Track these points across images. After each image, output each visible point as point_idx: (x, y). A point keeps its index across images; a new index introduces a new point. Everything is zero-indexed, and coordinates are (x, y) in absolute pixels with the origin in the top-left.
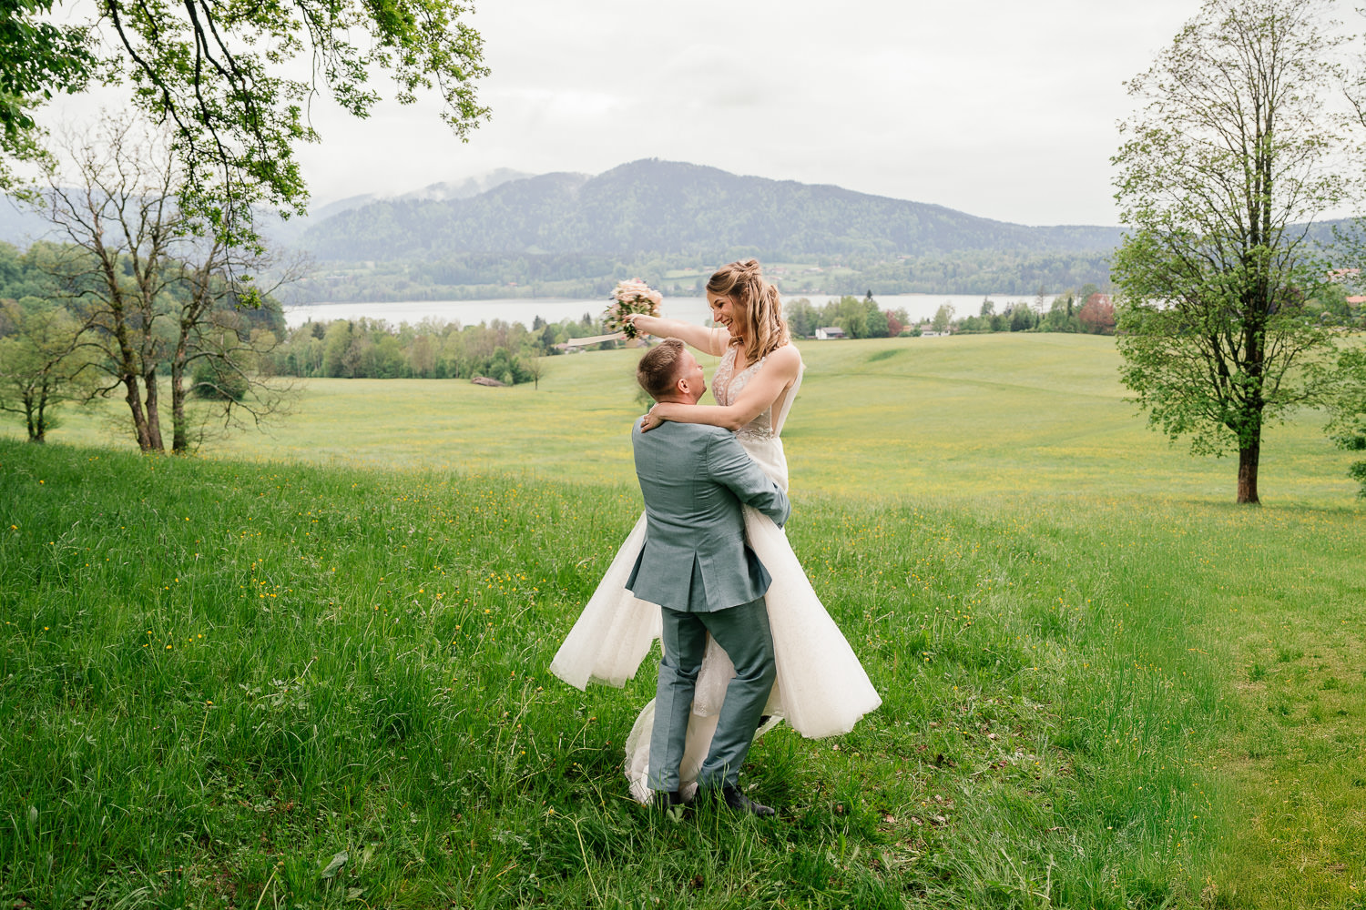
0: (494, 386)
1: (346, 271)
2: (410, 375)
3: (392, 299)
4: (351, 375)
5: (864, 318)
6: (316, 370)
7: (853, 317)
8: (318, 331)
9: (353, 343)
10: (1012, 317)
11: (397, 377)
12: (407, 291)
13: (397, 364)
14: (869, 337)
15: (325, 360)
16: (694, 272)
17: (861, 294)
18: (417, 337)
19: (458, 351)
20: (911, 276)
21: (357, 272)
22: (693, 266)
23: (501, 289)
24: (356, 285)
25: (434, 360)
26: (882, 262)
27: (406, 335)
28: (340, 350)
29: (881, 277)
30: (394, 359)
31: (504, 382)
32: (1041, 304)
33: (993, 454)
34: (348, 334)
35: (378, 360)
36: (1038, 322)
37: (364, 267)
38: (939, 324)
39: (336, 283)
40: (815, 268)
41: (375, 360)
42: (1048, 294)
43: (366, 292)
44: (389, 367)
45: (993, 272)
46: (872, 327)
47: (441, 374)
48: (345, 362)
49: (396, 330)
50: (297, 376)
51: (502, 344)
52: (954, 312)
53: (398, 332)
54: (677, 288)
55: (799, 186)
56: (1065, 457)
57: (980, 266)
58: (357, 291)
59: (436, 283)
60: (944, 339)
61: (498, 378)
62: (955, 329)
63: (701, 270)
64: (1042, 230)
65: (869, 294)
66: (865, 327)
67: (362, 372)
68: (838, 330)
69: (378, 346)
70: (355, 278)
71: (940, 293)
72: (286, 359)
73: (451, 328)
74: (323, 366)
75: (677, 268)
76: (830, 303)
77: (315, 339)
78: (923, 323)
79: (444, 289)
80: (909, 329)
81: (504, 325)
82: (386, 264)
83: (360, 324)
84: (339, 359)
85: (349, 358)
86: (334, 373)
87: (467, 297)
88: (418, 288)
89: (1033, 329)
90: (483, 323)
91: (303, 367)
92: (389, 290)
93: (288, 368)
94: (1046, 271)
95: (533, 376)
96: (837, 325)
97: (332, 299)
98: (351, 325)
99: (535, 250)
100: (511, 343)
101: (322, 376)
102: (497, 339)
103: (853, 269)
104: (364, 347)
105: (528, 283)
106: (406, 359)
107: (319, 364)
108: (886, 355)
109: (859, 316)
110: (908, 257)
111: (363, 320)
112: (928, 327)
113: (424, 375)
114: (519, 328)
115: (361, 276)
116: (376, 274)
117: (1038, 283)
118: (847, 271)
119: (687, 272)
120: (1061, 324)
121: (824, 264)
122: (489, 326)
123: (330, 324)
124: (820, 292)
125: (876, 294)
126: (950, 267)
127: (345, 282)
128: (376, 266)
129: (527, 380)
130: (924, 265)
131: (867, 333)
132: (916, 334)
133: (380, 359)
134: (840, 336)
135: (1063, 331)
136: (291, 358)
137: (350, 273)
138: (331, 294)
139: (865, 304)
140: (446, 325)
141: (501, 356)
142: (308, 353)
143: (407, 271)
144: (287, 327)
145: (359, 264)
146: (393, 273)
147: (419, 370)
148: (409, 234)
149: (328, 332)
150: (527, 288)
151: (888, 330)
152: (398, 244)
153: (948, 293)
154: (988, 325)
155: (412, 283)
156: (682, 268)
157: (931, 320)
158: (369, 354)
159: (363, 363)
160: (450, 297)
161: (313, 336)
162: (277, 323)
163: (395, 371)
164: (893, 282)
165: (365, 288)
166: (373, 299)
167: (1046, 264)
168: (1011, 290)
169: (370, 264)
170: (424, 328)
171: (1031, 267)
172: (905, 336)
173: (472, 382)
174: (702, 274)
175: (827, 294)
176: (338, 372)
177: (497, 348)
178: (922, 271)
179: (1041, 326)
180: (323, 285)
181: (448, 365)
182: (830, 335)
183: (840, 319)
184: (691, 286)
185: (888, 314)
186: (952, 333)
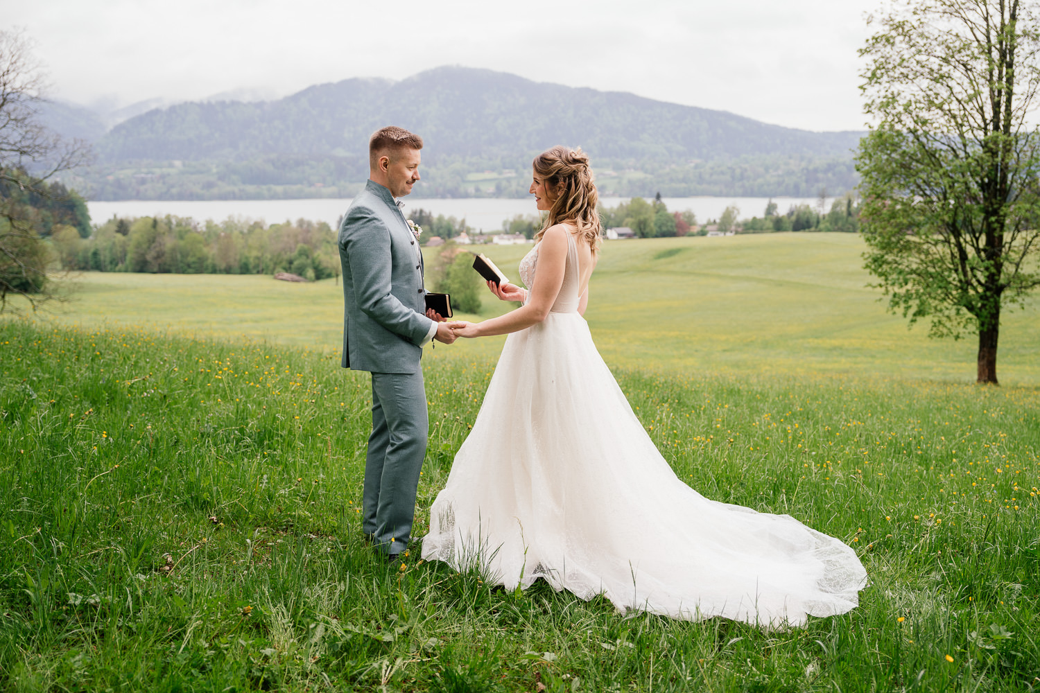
0: (297, 281)
1: (154, 170)
2: (214, 271)
3: (200, 198)
4: (155, 270)
5: (653, 218)
6: (120, 265)
7: (642, 218)
8: (122, 227)
9: (158, 239)
10: (794, 218)
11: (201, 273)
12: (215, 191)
13: (201, 260)
14: (656, 236)
15: (129, 256)
16: (494, 175)
17: (650, 196)
18: (223, 234)
19: (262, 248)
20: (701, 180)
21: (165, 171)
22: (493, 169)
23: (307, 190)
24: (164, 183)
25: (238, 257)
26: (673, 166)
27: (212, 233)
28: (145, 246)
29: (672, 180)
30: (198, 255)
31: (306, 278)
32: (822, 205)
33: (766, 345)
34: (153, 230)
35: (183, 256)
36: (818, 222)
37: (171, 166)
38: (725, 225)
39: (143, 181)
41: (179, 256)
42: (829, 196)
43: (173, 191)
44: (193, 263)
45: (779, 176)
46: (660, 227)
47: (245, 269)
48: (149, 257)
49: (202, 227)
50: (101, 270)
51: (305, 242)
52: (739, 213)
53: (204, 229)
54: (477, 190)
55: (594, 93)
56: (834, 348)
57: (767, 170)
58: (164, 190)
59: (244, 183)
60: (729, 238)
61: (301, 275)
62: (740, 229)
63: (500, 173)
64: (827, 135)
65: (658, 197)
66: (652, 227)
67: (167, 267)
68: (627, 230)
69: (182, 243)
70: (162, 177)
71: (727, 195)
72: (90, 254)
73: (257, 226)
74: (127, 261)
75: (478, 171)
76: (621, 205)
77: (119, 236)
78: (709, 224)
79: (251, 189)
80: (695, 229)
81: (309, 224)
82: (194, 163)
83: (165, 221)
84: (143, 255)
85: (153, 253)
86: (138, 268)
87: (274, 197)
88: (226, 188)
89: (813, 229)
90: (288, 223)
91: (107, 263)
92: (197, 189)
93: (91, 263)
94: (830, 175)
95: (334, 273)
96: (627, 225)
97: (139, 197)
98: (155, 223)
99: (341, 153)
100: (314, 241)
101: (126, 271)
102: (300, 238)
103: (646, 172)
104: (169, 243)
105: (334, 184)
106: (211, 256)
107: (123, 259)
108: (671, 253)
109: (646, 216)
110: (698, 161)
111: (168, 217)
112: (715, 227)
113: (228, 271)
114: (324, 227)
115: (169, 175)
116: (183, 173)
117: (821, 185)
118: (638, 175)
119: (487, 175)
120: (840, 224)
121: (618, 168)
122: (294, 224)
123: (136, 220)
124: (613, 195)
125: (666, 196)
126: (738, 171)
127: (153, 181)
128: (184, 165)
129: (329, 276)
130: (712, 168)
131: (654, 232)
132: (703, 233)
133: (185, 255)
134: (630, 236)
135: (841, 230)
136: (95, 254)
137: (158, 171)
139: (655, 205)
140: (252, 223)
141: (303, 253)
142: (111, 250)
143: (214, 170)
144: (92, 223)
145: (166, 163)
146: (201, 173)
147: (223, 266)
149: (132, 229)
150: (333, 189)
151: (675, 230)
152: (205, 144)
153: (735, 195)
154: (770, 225)
155: (220, 183)
156: (482, 171)
157: (718, 221)
158: (174, 250)
159: (166, 258)
160: (258, 197)
161: (118, 231)
163: (199, 267)
164: (683, 185)
166: (181, 197)
167: (830, 168)
168: (796, 193)
169: (178, 163)
170: (229, 226)
171: (816, 170)
172: (692, 235)
173: (274, 278)
174: (501, 177)
175: (621, 196)
176: (142, 267)
177: (300, 245)
178: (711, 175)
179: (822, 226)
181: (252, 262)
182: (620, 235)
183: (629, 220)
184: (491, 188)
185: (676, 215)
186: (737, 233)
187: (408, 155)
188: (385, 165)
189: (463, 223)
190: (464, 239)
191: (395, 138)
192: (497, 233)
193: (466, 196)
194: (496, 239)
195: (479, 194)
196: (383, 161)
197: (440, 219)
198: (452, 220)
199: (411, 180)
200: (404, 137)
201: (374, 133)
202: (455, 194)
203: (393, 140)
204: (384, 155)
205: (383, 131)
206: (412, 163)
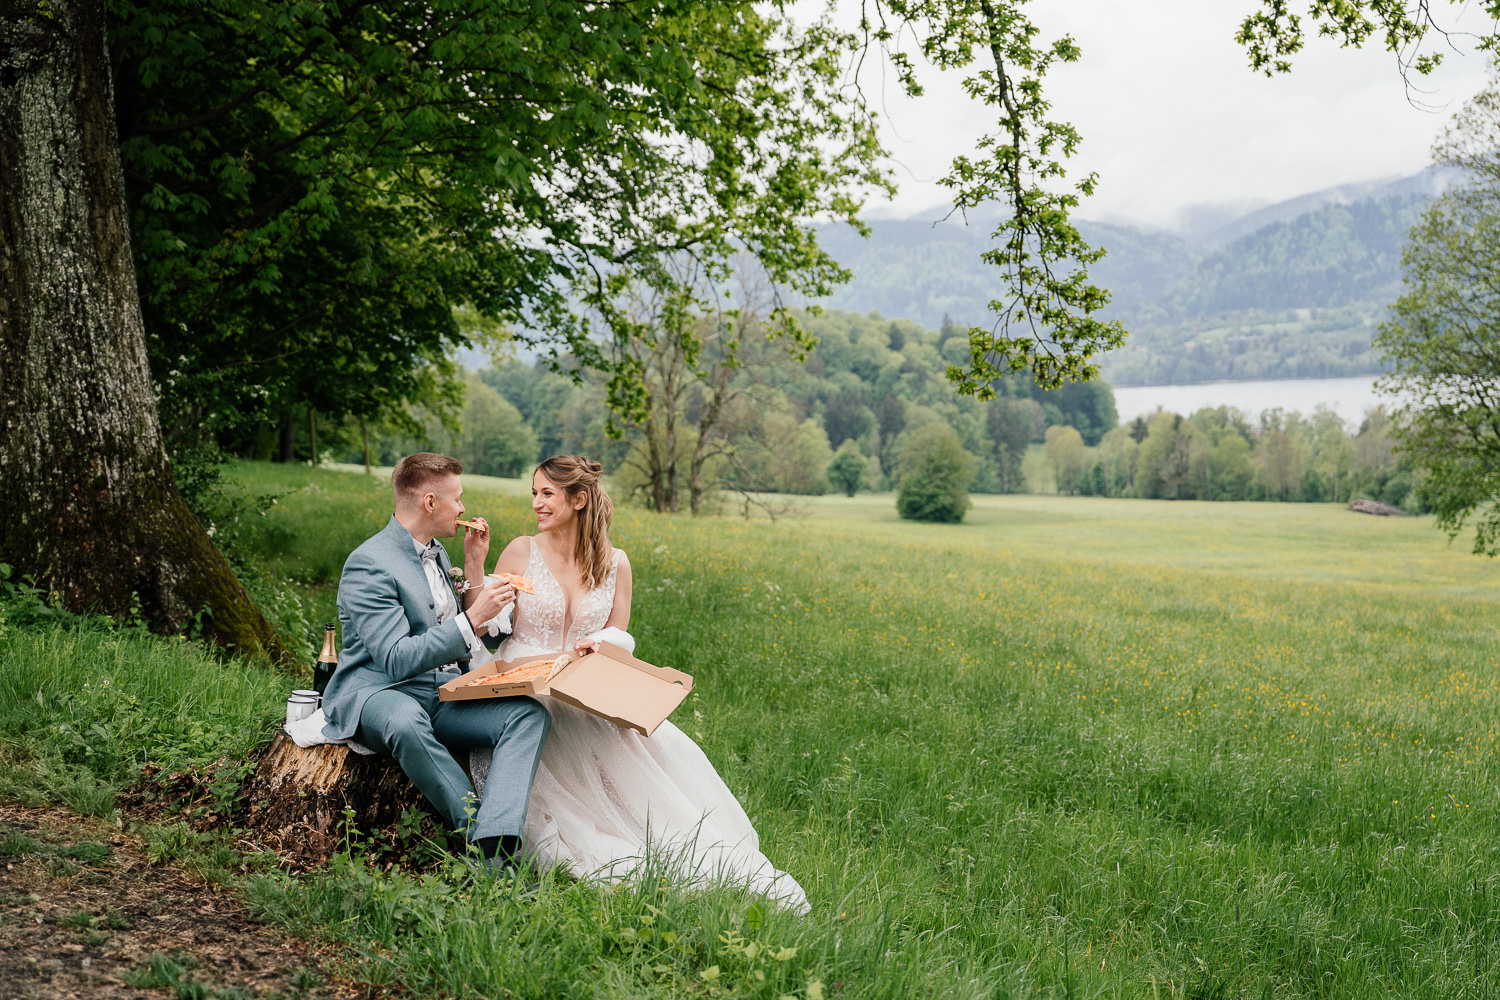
0: (1386, 514)
1: (1261, 327)
2: (1262, 496)
3: (1337, 373)
4: (1173, 494)
6: (1129, 487)
8: (1144, 428)
9: (1179, 446)
11: (1242, 499)
13: (1243, 479)
15: (1141, 473)
21: (1281, 327)
24: (1276, 350)
25: (1303, 474)
30: (1238, 470)
31: (1404, 509)
37: (1292, 319)
39: (1241, 348)
41: (1208, 472)
43: (1292, 362)
44: (1230, 483)
47: (1312, 495)
48: (1165, 475)
58: (1276, 361)
61: (1396, 503)
67: (1192, 491)
69: (1213, 451)
70: (1275, 339)
72: (1091, 471)
74: (1136, 483)
77: (1132, 442)
82: (1331, 312)
84: (1157, 470)
85: (1171, 469)
91: (1112, 484)
93: (1093, 484)
98: (1180, 421)
101: (1136, 497)
104: (1195, 451)
106: (1257, 472)
107: (1131, 478)
113: (1284, 496)
115: (1286, 334)
116: (1310, 330)
127: (1257, 346)
128: (1314, 316)
133: (1218, 470)
136: (1098, 470)
137: (1268, 330)
138: (1231, 366)
142: (1119, 464)
143: (1368, 322)
145: (1283, 315)
146: (1343, 327)
147: (1277, 488)
148: (1380, 259)
149: (1153, 430)
152: (1357, 277)
159: (1190, 476)
161: (1133, 436)
162: (1101, 414)
163: (1240, 489)
165: (1291, 354)
169: (1304, 313)
173: (1351, 509)
176: (1155, 490)
180: (1220, 353)
188: (431, 503)
196: (429, 499)
204: (428, 491)
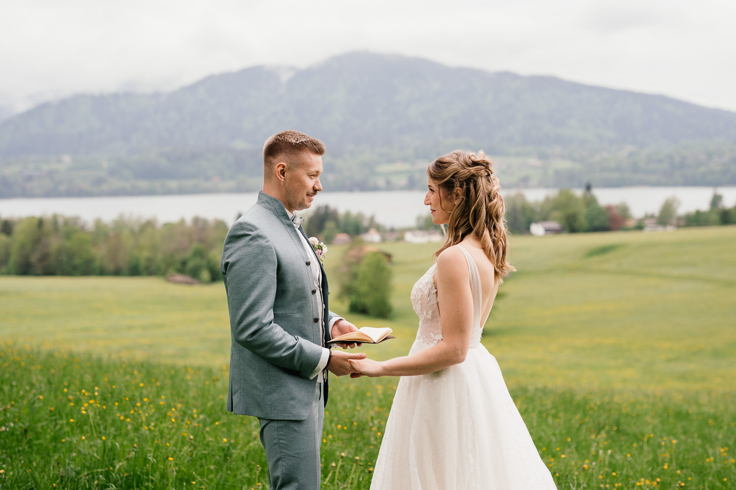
0: (190, 284)
1: (41, 166)
2: (102, 273)
4: (40, 272)
5: (583, 213)
7: (571, 211)
8: (6, 227)
11: (88, 275)
12: (105, 187)
13: (89, 262)
14: (587, 231)
15: (12, 257)
16: (407, 166)
17: (579, 186)
18: (111, 234)
19: (154, 248)
20: (636, 169)
21: (53, 166)
22: (405, 160)
24: (52, 180)
25: (127, 258)
26: (605, 154)
27: (99, 232)
28: (29, 247)
29: (603, 170)
30: (86, 256)
33: (717, 354)
34: (38, 231)
35: (69, 258)
37: (59, 161)
38: (665, 217)
40: (534, 161)
41: (65, 258)
44: (80, 264)
45: (724, 164)
46: (591, 221)
47: (134, 271)
48: (33, 259)
51: (200, 241)
53: (92, 229)
54: (388, 182)
55: (515, 77)
58: (52, 186)
59: (136, 178)
60: (669, 233)
61: (195, 277)
62: (682, 223)
65: (588, 188)
66: (583, 221)
67: (52, 269)
68: (554, 225)
69: (68, 244)
70: (50, 173)
71: (666, 184)
73: (149, 224)
74: (10, 263)
75: (388, 162)
76: (548, 197)
77: (3, 237)
78: (646, 217)
79: (144, 184)
80: (631, 223)
81: (205, 222)
82: (83, 158)
84: (27, 256)
85: (37, 255)
86: (21, 271)
87: (168, 192)
88: (115, 183)
92: (86, 185)
96: (554, 219)
97: (25, 194)
98: (41, 223)
99: (240, 144)
100: (209, 240)
102: (195, 236)
103: (574, 161)
104: (55, 244)
105: (232, 178)
106: (99, 257)
108: (604, 250)
109: (576, 210)
110: (632, 148)
111: (55, 216)
112: (653, 221)
113: (117, 273)
114: (221, 224)
115: (57, 171)
116: (72, 169)
118: (564, 165)
119: (399, 167)
121: (543, 156)
122: (189, 223)
123: (20, 221)
124: (537, 186)
125: (597, 187)
126: (678, 159)
127: (40, 178)
128: (73, 160)
130: (648, 156)
131: (585, 227)
132: (640, 227)
133: (71, 255)
134: (557, 232)
137: (45, 167)
138: (24, 189)
139: (585, 198)
140: (143, 221)
141: (199, 254)
143: (105, 165)
146: (90, 168)
147: (112, 267)
148: (109, 128)
149: (17, 229)
150: (231, 184)
151: (608, 224)
152: (97, 138)
153: (675, 184)
154: (716, 218)
155: (110, 179)
156: (393, 162)
157: (657, 214)
158: (59, 251)
159: (51, 260)
160: (151, 192)
163: (86, 268)
164: (616, 174)
165: (61, 183)
166: (69, 194)
172: (627, 229)
173: (167, 280)
174: (416, 168)
175: (547, 187)
176: (25, 269)
177: (195, 245)
178: (647, 163)
180: (16, 180)
181: (143, 263)
182: (547, 230)
183: (557, 214)
184: (403, 181)
185: (609, 208)
186: (678, 226)
187: (308, 160)
188: (283, 173)
189: (372, 219)
190: (373, 237)
191: (294, 141)
192: (410, 230)
193: (376, 189)
194: (409, 237)
195: (389, 187)
196: (281, 168)
197: (348, 215)
198: (360, 216)
199: (312, 191)
200: (303, 140)
201: (269, 140)
202: (363, 187)
203: (291, 144)
204: (281, 161)
205: (279, 135)
206: (313, 170)
